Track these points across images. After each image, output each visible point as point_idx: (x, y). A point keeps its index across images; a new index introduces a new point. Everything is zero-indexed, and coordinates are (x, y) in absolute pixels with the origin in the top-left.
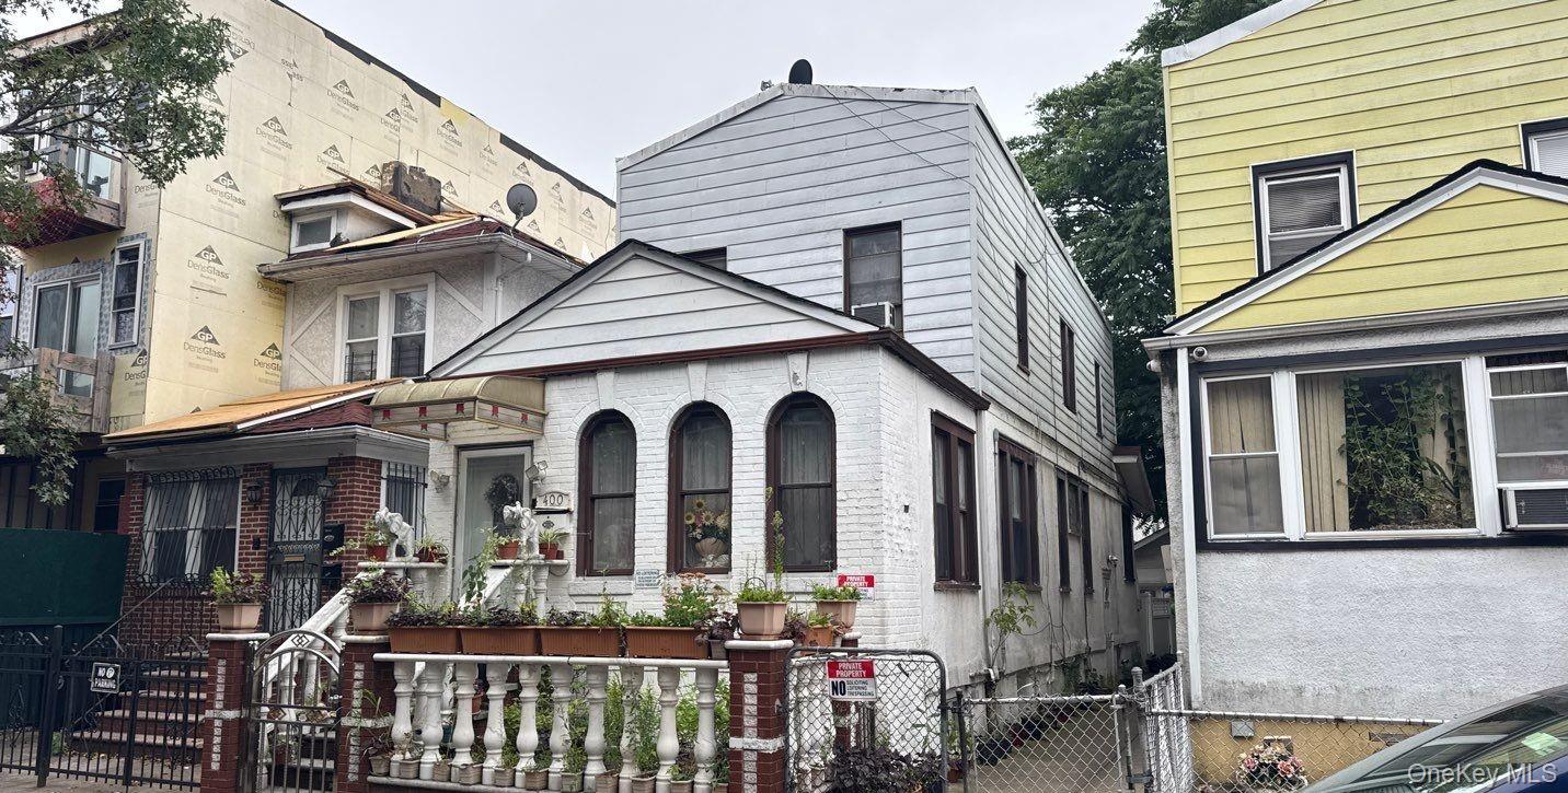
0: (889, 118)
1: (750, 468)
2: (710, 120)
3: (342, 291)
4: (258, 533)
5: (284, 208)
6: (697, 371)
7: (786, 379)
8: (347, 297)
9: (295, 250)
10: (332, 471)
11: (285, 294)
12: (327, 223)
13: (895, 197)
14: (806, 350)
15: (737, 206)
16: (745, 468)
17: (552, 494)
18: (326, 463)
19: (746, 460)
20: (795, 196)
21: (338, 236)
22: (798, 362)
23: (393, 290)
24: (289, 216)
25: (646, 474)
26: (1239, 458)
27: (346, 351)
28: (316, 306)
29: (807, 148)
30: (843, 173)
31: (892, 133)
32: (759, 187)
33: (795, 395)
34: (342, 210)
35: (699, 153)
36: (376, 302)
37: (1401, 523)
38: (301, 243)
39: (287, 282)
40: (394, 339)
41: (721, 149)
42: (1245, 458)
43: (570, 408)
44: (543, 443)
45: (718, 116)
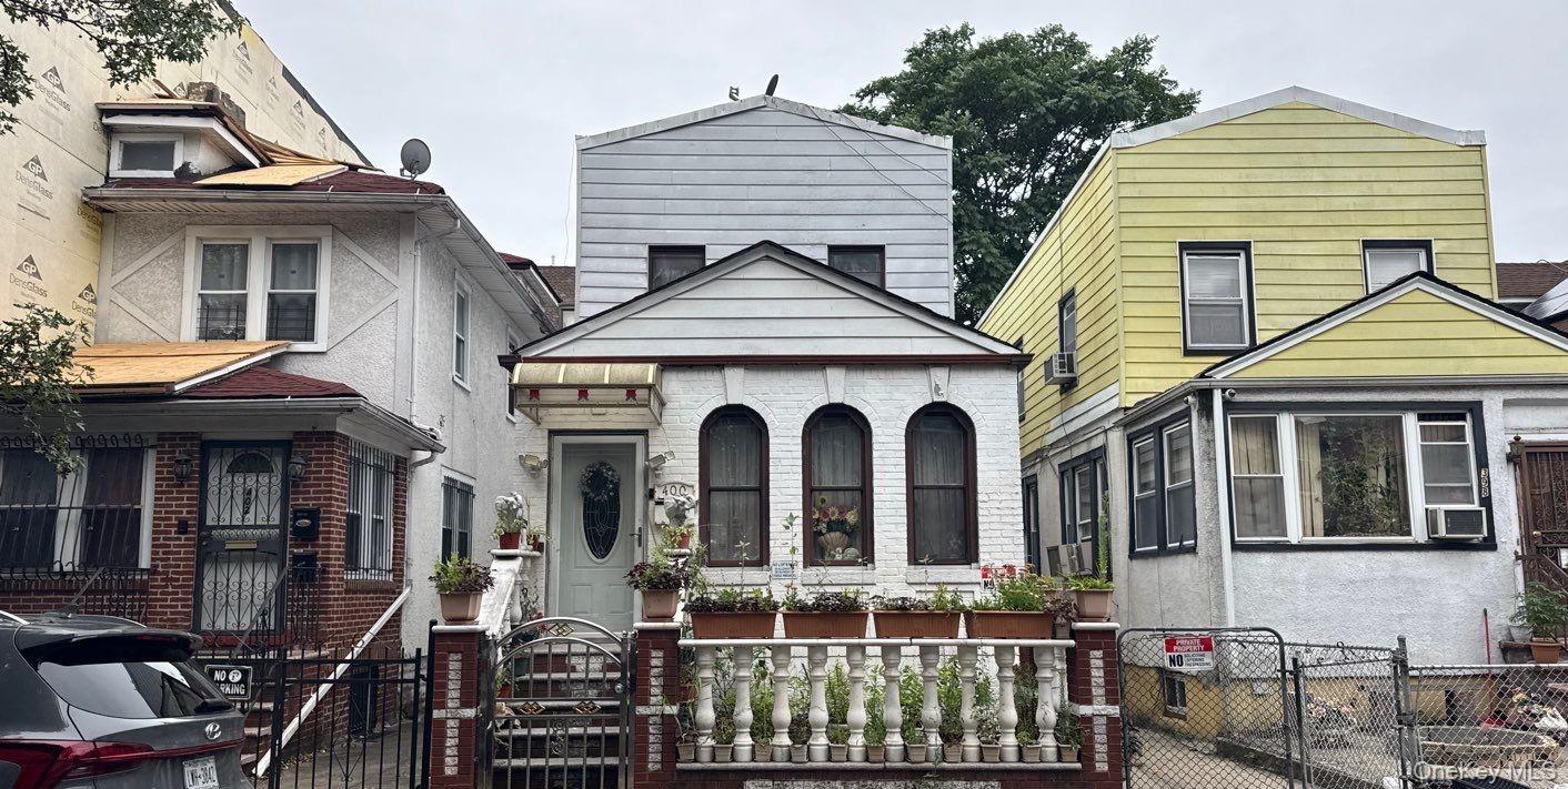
0: (872, 148)
1: (892, 468)
2: (686, 116)
3: (193, 234)
4: (184, 515)
5: (105, 121)
6: (835, 375)
7: (926, 389)
8: (199, 239)
9: (116, 172)
10: (300, 446)
11: (101, 225)
12: (171, 147)
13: (879, 222)
14: (948, 364)
15: (717, 206)
16: (886, 469)
17: (673, 485)
18: (290, 437)
19: (887, 461)
20: (779, 206)
21: (186, 165)
22: (940, 375)
23: (268, 239)
24: (109, 131)
25: (780, 469)
26: (1246, 478)
27: (198, 303)
28: (152, 246)
29: (791, 163)
30: (826, 192)
31: (878, 163)
32: (740, 192)
33: (934, 405)
34: (190, 136)
35: (673, 147)
36: (245, 250)
37: (1363, 531)
38: (125, 167)
39: (105, 211)
40: (270, 295)
41: (698, 147)
42: (1250, 479)
43: (692, 401)
44: (660, 433)
45: (696, 113)
